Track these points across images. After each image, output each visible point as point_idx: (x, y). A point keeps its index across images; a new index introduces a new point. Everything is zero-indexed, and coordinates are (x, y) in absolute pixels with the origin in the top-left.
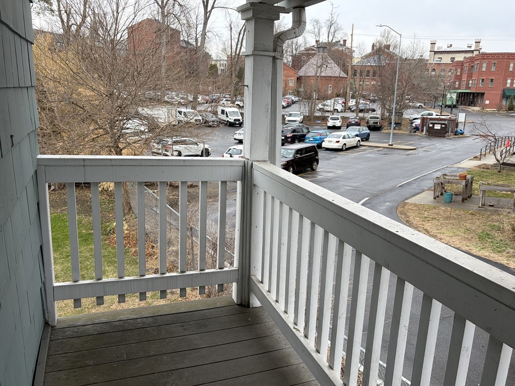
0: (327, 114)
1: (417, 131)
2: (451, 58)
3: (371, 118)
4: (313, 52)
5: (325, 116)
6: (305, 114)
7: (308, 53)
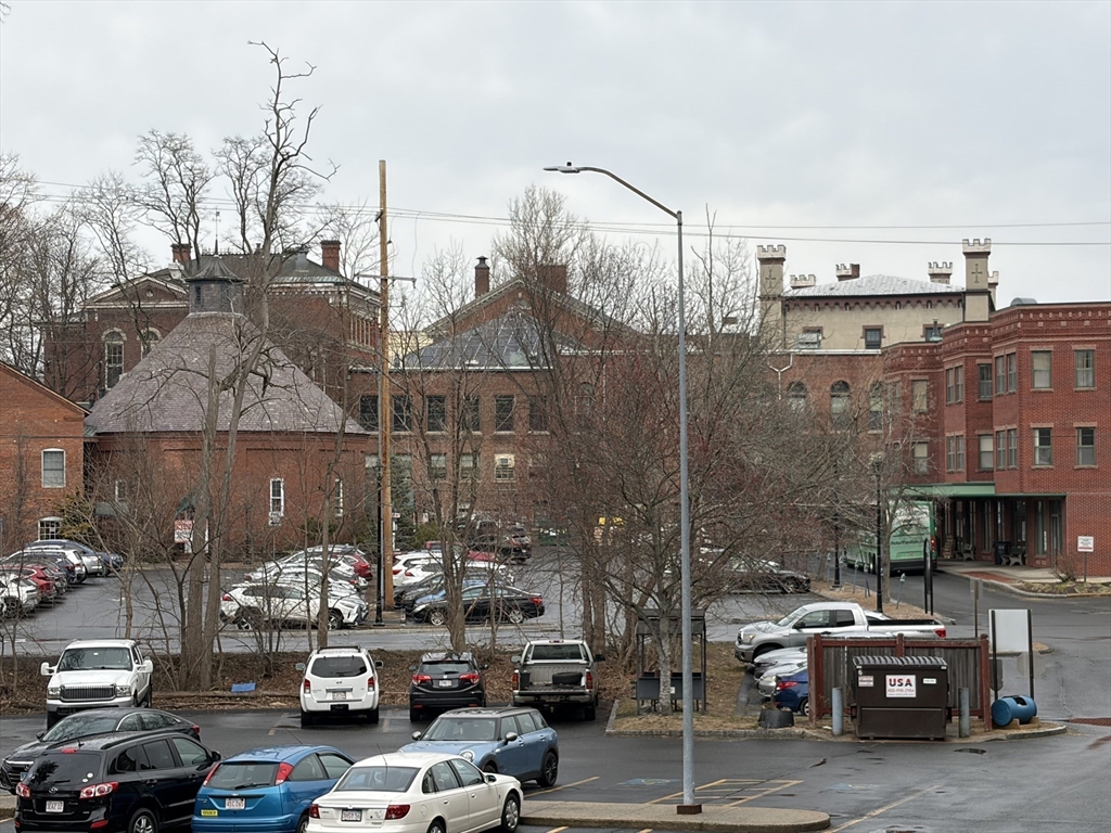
0: (290, 643)
1: (797, 717)
2: (867, 330)
3: (540, 652)
4: (165, 304)
5: (278, 655)
6: (159, 647)
7: (139, 311)
